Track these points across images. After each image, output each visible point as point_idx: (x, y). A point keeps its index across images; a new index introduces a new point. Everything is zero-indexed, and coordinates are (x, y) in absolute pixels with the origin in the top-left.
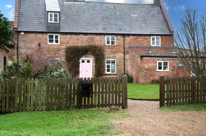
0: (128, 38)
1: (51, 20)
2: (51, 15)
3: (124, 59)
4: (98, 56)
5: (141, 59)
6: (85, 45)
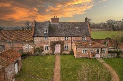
0: (73, 37)
1: (45, 32)
2: (45, 30)
3: (72, 45)
4: (62, 45)
5: (76, 49)
6: (57, 40)
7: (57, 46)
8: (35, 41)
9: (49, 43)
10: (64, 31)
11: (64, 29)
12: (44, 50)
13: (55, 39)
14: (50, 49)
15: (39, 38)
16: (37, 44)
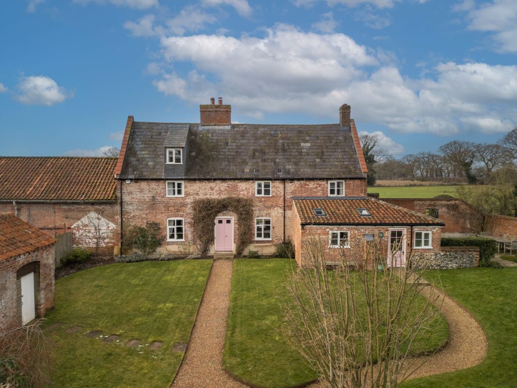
0: (291, 184)
1: (171, 160)
2: (171, 153)
3: (284, 217)
4: (241, 214)
5: (303, 228)
6: (223, 196)
7: (220, 222)
8: (126, 198)
9: (189, 209)
10: (254, 156)
11: (255, 151)
12: (165, 237)
13: (214, 191)
14: (190, 236)
15: (144, 185)
16: (137, 213)
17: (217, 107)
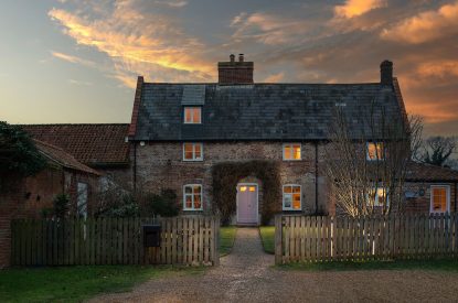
0: (324, 147)
3: (316, 184)
6: (246, 160)
8: (140, 162)
9: (208, 174)
10: (280, 117)
11: (282, 111)
12: (181, 206)
13: (237, 154)
14: (209, 205)
15: (159, 147)
16: (152, 179)
17: (238, 64)
